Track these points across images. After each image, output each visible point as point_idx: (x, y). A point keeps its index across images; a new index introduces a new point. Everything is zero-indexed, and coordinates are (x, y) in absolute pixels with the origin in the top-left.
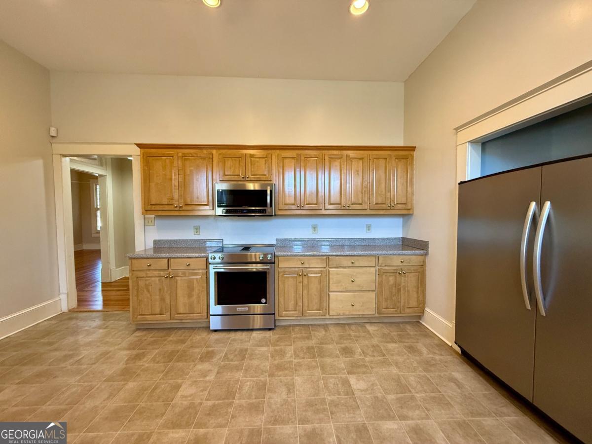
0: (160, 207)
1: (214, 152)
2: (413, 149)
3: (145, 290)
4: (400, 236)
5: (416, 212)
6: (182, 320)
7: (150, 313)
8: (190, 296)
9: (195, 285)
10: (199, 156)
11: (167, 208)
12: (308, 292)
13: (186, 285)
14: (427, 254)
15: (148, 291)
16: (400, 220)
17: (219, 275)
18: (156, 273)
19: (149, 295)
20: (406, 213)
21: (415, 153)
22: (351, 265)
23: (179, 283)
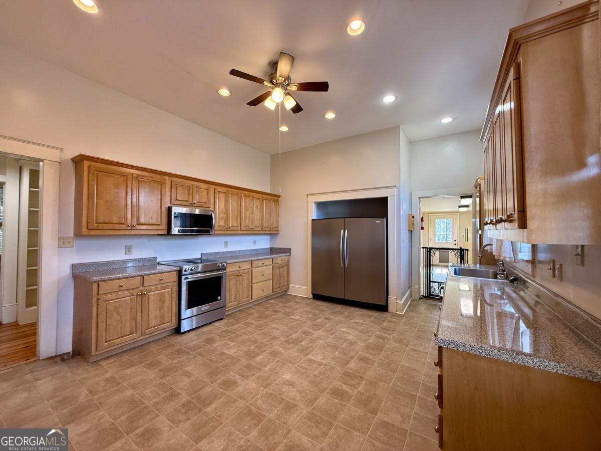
0: (110, 226)
1: (167, 178)
2: (279, 196)
3: (114, 313)
4: (269, 247)
5: (281, 233)
6: (151, 333)
7: (120, 336)
8: (161, 308)
9: (166, 298)
10: (153, 179)
11: (118, 226)
12: (242, 287)
13: (158, 298)
14: (290, 255)
15: (118, 313)
16: (268, 237)
17: (190, 284)
18: (127, 293)
19: (118, 318)
20: (273, 233)
21: (280, 199)
22: (262, 265)
23: (152, 299)
